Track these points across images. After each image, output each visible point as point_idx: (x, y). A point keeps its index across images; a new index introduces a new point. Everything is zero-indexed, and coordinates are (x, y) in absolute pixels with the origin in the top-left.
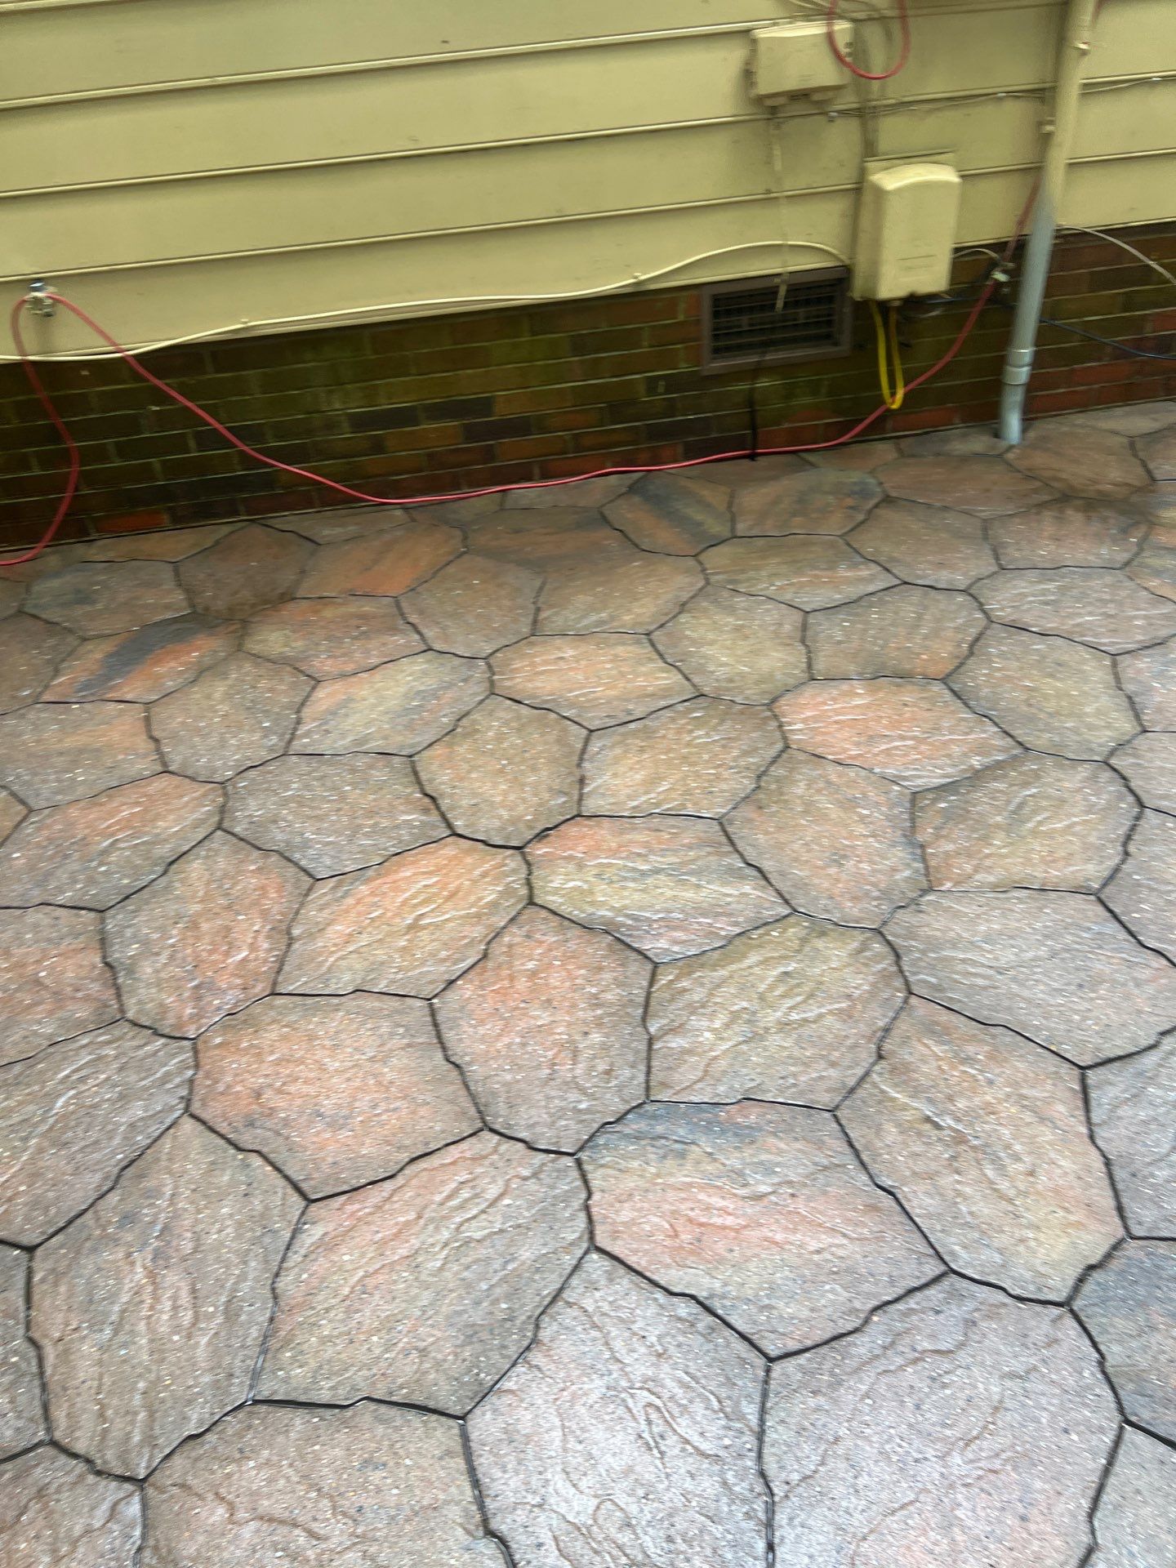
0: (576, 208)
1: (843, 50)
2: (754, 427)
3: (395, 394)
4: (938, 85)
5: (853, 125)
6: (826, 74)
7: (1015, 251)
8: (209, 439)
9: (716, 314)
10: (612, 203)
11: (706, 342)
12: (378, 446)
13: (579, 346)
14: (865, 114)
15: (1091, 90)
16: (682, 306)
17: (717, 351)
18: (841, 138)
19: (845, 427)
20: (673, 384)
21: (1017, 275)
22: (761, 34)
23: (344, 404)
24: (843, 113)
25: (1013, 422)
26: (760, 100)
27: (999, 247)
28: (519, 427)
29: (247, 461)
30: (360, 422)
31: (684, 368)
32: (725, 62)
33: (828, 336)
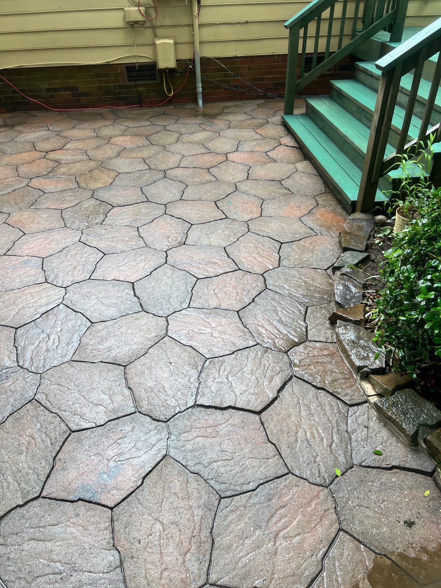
0: (92, 44)
1: (143, 13)
2: (140, 99)
3: (56, 83)
4: (168, 22)
5: (151, 30)
6: (140, 18)
7: (193, 61)
8: (14, 92)
9: (128, 71)
10: (99, 43)
11: (126, 77)
12: (53, 97)
13: (97, 76)
14: (154, 28)
15: (201, 26)
16: (119, 69)
17: (129, 80)
18: (148, 33)
19: (162, 101)
20: (120, 87)
21: (194, 66)
22: (125, 9)
23: (44, 85)
24: (148, 27)
25: (200, 102)
26: (128, 22)
27: (190, 60)
28: (85, 94)
29: (23, 98)
30: (49, 90)
31: (122, 83)
32: (120, 14)
33: (155, 79)
